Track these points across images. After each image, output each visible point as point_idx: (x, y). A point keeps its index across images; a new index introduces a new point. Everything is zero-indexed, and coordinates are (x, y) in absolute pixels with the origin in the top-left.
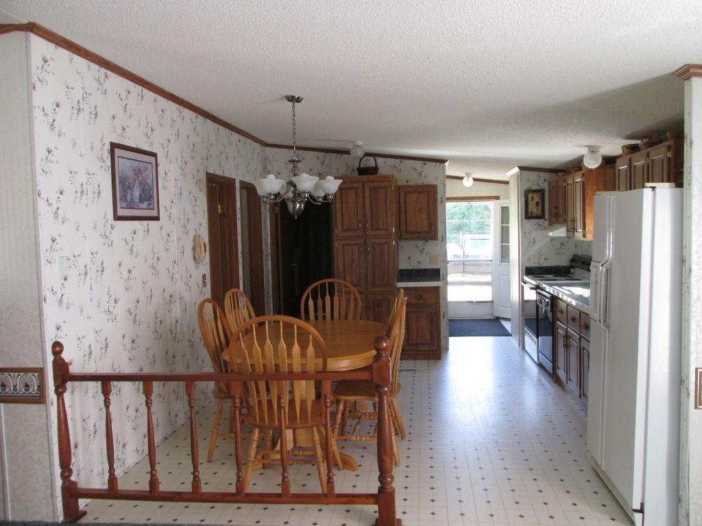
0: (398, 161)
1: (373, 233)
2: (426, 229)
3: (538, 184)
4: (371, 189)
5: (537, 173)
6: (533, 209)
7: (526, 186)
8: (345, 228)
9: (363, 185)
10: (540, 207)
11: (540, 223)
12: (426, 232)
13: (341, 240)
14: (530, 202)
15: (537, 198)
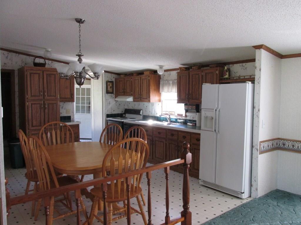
0: (50, 61)
1: (49, 98)
2: (69, 96)
3: (111, 79)
4: (47, 74)
5: (111, 74)
6: (109, 89)
7: (107, 79)
8: (32, 95)
9: (43, 72)
10: (112, 88)
11: (112, 96)
12: (70, 98)
13: (30, 101)
14: (108, 87)
15: (111, 85)
